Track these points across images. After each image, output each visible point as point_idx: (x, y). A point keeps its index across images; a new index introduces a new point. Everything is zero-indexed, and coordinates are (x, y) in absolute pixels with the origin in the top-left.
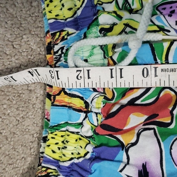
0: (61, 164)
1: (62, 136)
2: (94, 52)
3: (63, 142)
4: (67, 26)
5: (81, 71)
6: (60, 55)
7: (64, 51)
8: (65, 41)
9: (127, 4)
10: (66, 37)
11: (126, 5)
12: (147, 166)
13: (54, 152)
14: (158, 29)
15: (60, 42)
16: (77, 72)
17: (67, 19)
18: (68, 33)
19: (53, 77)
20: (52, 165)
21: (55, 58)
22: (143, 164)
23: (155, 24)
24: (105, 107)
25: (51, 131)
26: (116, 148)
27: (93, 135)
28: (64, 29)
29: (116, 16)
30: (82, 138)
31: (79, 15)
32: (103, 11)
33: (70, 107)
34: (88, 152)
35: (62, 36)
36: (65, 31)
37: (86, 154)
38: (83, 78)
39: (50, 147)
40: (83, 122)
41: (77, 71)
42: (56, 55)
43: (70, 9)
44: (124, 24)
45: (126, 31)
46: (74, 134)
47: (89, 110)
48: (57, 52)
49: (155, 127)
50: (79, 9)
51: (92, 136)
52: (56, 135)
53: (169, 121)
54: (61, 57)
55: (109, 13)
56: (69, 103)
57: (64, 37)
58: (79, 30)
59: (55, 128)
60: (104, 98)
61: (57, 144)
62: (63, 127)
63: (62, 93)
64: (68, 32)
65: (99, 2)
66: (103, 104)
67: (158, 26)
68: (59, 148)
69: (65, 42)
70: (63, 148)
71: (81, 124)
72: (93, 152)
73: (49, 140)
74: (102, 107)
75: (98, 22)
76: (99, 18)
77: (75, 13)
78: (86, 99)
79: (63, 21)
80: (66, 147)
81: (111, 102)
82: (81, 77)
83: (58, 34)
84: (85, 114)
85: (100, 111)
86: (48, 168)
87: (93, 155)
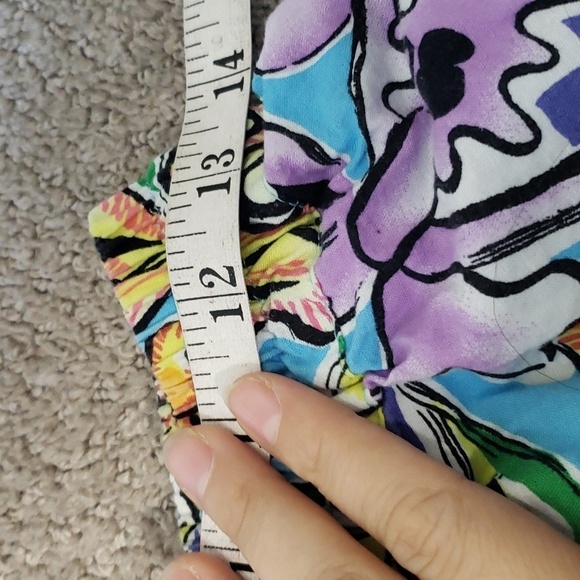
5: (233, 282)
16: (227, 268)
19: (208, 167)
38: (208, 292)
41: (230, 270)
82: (211, 285)
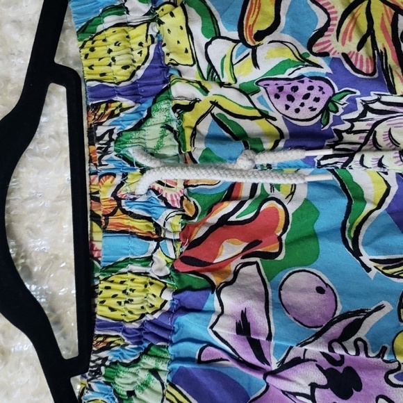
0: (128, 326)
1: (122, 283)
2: (164, 143)
3: (124, 292)
4: (119, 95)
6: (108, 144)
7: (114, 137)
8: (115, 119)
9: (215, 74)
10: (116, 112)
11: (213, 75)
12: (247, 315)
13: (112, 310)
14: (259, 115)
15: (108, 119)
17: (120, 83)
18: (121, 106)
20: (112, 330)
21: (99, 148)
22: (242, 311)
23: (255, 108)
24: (185, 230)
25: (104, 275)
26: (203, 292)
27: (170, 274)
28: (114, 99)
29: (199, 87)
30: (154, 281)
31: (139, 78)
32: (179, 77)
33: (133, 234)
34: (166, 302)
35: (110, 110)
36: (116, 101)
37: (163, 305)
39: (105, 304)
40: (154, 255)
42: (101, 142)
43: (125, 67)
44: (211, 102)
45: (212, 112)
46: (141, 275)
47: (162, 236)
48: (102, 137)
49: (258, 260)
50: (139, 68)
51: (168, 275)
52: (112, 282)
53: (277, 250)
54: (110, 147)
55: (189, 82)
56: (131, 227)
57: (113, 111)
58: (139, 103)
59: (110, 269)
60: (182, 218)
61: (114, 296)
62: (122, 267)
63: (119, 212)
64: (121, 104)
65: (172, 62)
66: (182, 225)
67: (260, 111)
68: (120, 303)
69: (115, 121)
70: (126, 302)
71: (150, 259)
72: (173, 300)
73: (101, 292)
74: (180, 230)
75: (170, 94)
76: (172, 87)
77: (133, 74)
78: (157, 219)
79: (113, 85)
80: (132, 300)
81: (193, 221)
83: (103, 106)
84: (156, 243)
85: (177, 237)
86: (107, 336)
87: (173, 304)
